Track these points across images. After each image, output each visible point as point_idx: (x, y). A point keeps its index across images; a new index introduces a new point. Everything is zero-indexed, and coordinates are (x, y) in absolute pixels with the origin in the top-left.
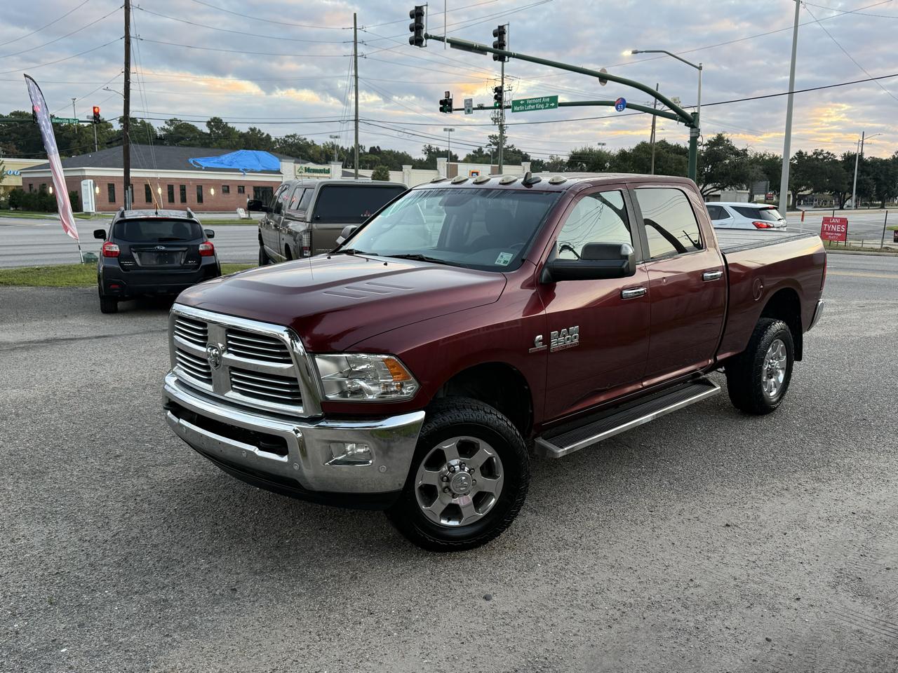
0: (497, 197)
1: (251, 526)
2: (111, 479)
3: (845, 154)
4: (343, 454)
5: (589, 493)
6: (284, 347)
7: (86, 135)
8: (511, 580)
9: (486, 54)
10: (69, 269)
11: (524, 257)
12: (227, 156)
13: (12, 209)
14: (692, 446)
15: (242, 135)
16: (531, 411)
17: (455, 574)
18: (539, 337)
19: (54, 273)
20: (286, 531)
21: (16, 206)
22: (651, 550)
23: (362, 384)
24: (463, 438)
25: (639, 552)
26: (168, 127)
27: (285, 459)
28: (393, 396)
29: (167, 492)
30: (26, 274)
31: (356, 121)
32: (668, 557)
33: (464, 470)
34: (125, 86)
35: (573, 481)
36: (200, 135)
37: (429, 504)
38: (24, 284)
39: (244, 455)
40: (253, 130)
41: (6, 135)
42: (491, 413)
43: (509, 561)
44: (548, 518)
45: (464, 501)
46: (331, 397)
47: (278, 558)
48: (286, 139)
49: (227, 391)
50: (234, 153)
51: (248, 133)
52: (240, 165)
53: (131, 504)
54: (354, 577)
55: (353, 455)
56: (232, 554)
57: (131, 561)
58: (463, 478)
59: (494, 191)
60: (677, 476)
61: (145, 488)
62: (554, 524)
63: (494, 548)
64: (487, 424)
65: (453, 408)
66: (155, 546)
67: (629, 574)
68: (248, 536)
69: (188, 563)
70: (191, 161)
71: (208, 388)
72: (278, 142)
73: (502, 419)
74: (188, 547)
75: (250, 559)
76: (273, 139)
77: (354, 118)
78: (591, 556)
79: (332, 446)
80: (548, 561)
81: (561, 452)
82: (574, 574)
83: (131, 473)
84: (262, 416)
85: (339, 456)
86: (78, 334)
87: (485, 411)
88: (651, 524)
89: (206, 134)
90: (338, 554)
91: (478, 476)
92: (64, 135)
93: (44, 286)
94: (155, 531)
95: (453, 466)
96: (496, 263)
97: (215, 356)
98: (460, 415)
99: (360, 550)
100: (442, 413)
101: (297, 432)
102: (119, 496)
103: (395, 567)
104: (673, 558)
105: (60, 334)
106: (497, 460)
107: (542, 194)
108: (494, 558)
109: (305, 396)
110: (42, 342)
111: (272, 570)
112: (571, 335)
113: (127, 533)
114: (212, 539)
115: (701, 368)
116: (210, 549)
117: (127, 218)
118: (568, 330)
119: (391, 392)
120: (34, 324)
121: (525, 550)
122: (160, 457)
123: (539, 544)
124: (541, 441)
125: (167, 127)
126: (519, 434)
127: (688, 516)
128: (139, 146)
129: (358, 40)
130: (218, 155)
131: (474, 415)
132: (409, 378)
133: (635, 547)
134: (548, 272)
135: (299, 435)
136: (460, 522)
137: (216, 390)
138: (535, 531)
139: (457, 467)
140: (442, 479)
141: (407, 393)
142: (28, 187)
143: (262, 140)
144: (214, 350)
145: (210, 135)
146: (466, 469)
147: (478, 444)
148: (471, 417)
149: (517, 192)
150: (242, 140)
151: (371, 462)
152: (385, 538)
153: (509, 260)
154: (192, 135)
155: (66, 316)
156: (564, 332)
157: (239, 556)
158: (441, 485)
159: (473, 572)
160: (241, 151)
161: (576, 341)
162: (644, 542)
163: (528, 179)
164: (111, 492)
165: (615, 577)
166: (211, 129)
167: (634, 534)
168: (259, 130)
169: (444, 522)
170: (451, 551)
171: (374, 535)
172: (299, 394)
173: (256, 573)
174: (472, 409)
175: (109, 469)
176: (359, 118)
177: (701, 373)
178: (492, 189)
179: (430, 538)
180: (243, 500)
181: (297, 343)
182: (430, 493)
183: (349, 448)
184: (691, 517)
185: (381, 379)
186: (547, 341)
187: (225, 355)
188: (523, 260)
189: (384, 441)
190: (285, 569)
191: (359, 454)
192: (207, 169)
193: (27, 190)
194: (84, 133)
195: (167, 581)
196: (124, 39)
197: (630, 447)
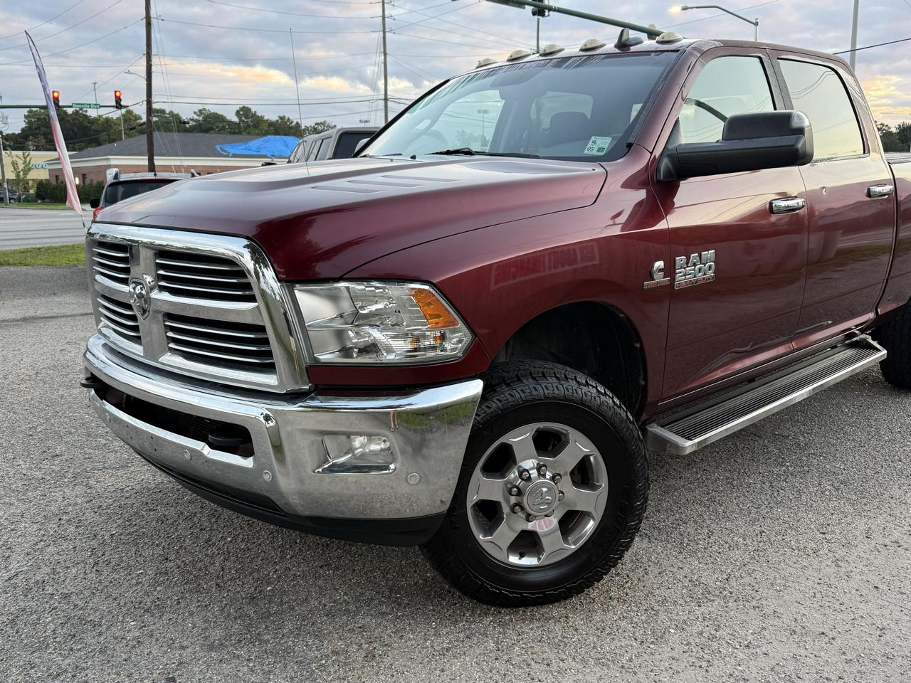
0: (578, 66)
1: (218, 561)
2: (36, 489)
3: (900, 126)
4: (347, 453)
5: (721, 505)
6: (242, 273)
7: (115, 127)
8: (631, 660)
9: (524, 8)
10: (72, 249)
11: (631, 140)
12: (254, 142)
13: (39, 201)
14: (845, 433)
15: (271, 124)
16: (643, 383)
17: (537, 649)
18: (659, 264)
19: (55, 252)
20: (269, 571)
21: (43, 199)
22: (845, 599)
23: (377, 335)
24: (541, 425)
25: (828, 604)
26: (197, 118)
27: (248, 463)
28: (431, 354)
29: (108, 507)
30: (24, 254)
31: (386, 99)
32: (878, 612)
33: (544, 476)
34: (147, 69)
35: (692, 486)
36: (229, 125)
37: (489, 531)
38: (20, 263)
39: (187, 456)
40: (282, 118)
41: (36, 129)
42: (587, 384)
43: (623, 624)
44: (669, 546)
45: (546, 526)
46: (325, 357)
47: (251, 619)
48: (316, 126)
49: (163, 353)
50: (262, 139)
51: (278, 121)
52: (268, 151)
53: (52, 527)
54: (370, 656)
55: (363, 455)
56: (181, 611)
57: (20, 625)
58: (545, 490)
59: (573, 59)
60: (841, 477)
61: (79, 501)
62: (681, 557)
63: (594, 599)
64: (582, 402)
65: (525, 376)
66: (66, 597)
67: (824, 645)
68: (211, 579)
69: (108, 629)
70: (218, 147)
71: (136, 350)
72: (308, 130)
73: (605, 394)
74: (115, 599)
75: (206, 621)
76: (303, 127)
77: (383, 97)
78: (751, 612)
79: (328, 441)
80: (685, 622)
81: (688, 445)
82: (734, 648)
83: (66, 480)
84: (213, 392)
85: (339, 457)
86: (63, 311)
87: (578, 382)
88: (830, 555)
89: (235, 123)
90: (347, 611)
91: (567, 485)
92: (93, 127)
93: (41, 265)
94: (74, 571)
95: (527, 471)
96: (586, 152)
97: (140, 296)
98: (538, 387)
99: (381, 603)
100: (508, 385)
101: (267, 418)
102: (40, 514)
103: (437, 635)
104: (885, 612)
105: (41, 312)
106: (596, 459)
107: (650, 55)
108: (597, 618)
109: (279, 357)
110: (18, 320)
111: (240, 641)
112: (705, 264)
113: (30, 575)
114: (155, 584)
115: (857, 326)
116: (148, 601)
117: (122, 180)
118: (700, 256)
119: (425, 349)
120: (16, 302)
121: (643, 602)
122: (112, 456)
123: (663, 592)
124: (655, 429)
125: (195, 117)
126: (631, 418)
127: (881, 540)
128: (164, 134)
129: (386, 16)
130: (246, 141)
131: (560, 387)
132: (454, 323)
133: (818, 595)
134: (668, 162)
135: (271, 424)
136: (539, 559)
137: (147, 354)
138: (654, 570)
139: (534, 473)
140: (510, 493)
141: (453, 350)
142: (55, 179)
143: (291, 128)
144: (139, 287)
145: (239, 124)
146: (549, 475)
147: (566, 436)
148: (556, 391)
149: (609, 56)
150: (272, 128)
151: (392, 466)
152: (421, 581)
153: (606, 146)
154: (221, 125)
155: (55, 294)
156: (695, 258)
157: (191, 614)
158: (508, 501)
159: (566, 645)
160: (269, 136)
161: (711, 274)
162: (830, 586)
163: (624, 38)
164: (29, 509)
165: (803, 652)
166: (240, 118)
167: (810, 572)
168: (289, 119)
169: (514, 559)
170: (527, 606)
171: (403, 576)
172: (269, 354)
173: (212, 648)
174: (558, 378)
175: (39, 474)
176: (389, 97)
177: (857, 332)
178: (571, 57)
179: (492, 587)
180: (214, 520)
181: (265, 270)
182: (490, 513)
183: (358, 442)
184: (887, 541)
185: (407, 326)
186: (670, 270)
187: (156, 295)
188: (630, 146)
189: (415, 431)
190: (260, 640)
191: (374, 453)
192: (235, 156)
193: (54, 182)
194: (113, 125)
195: (66, 662)
196: (145, 20)
197: (760, 437)
